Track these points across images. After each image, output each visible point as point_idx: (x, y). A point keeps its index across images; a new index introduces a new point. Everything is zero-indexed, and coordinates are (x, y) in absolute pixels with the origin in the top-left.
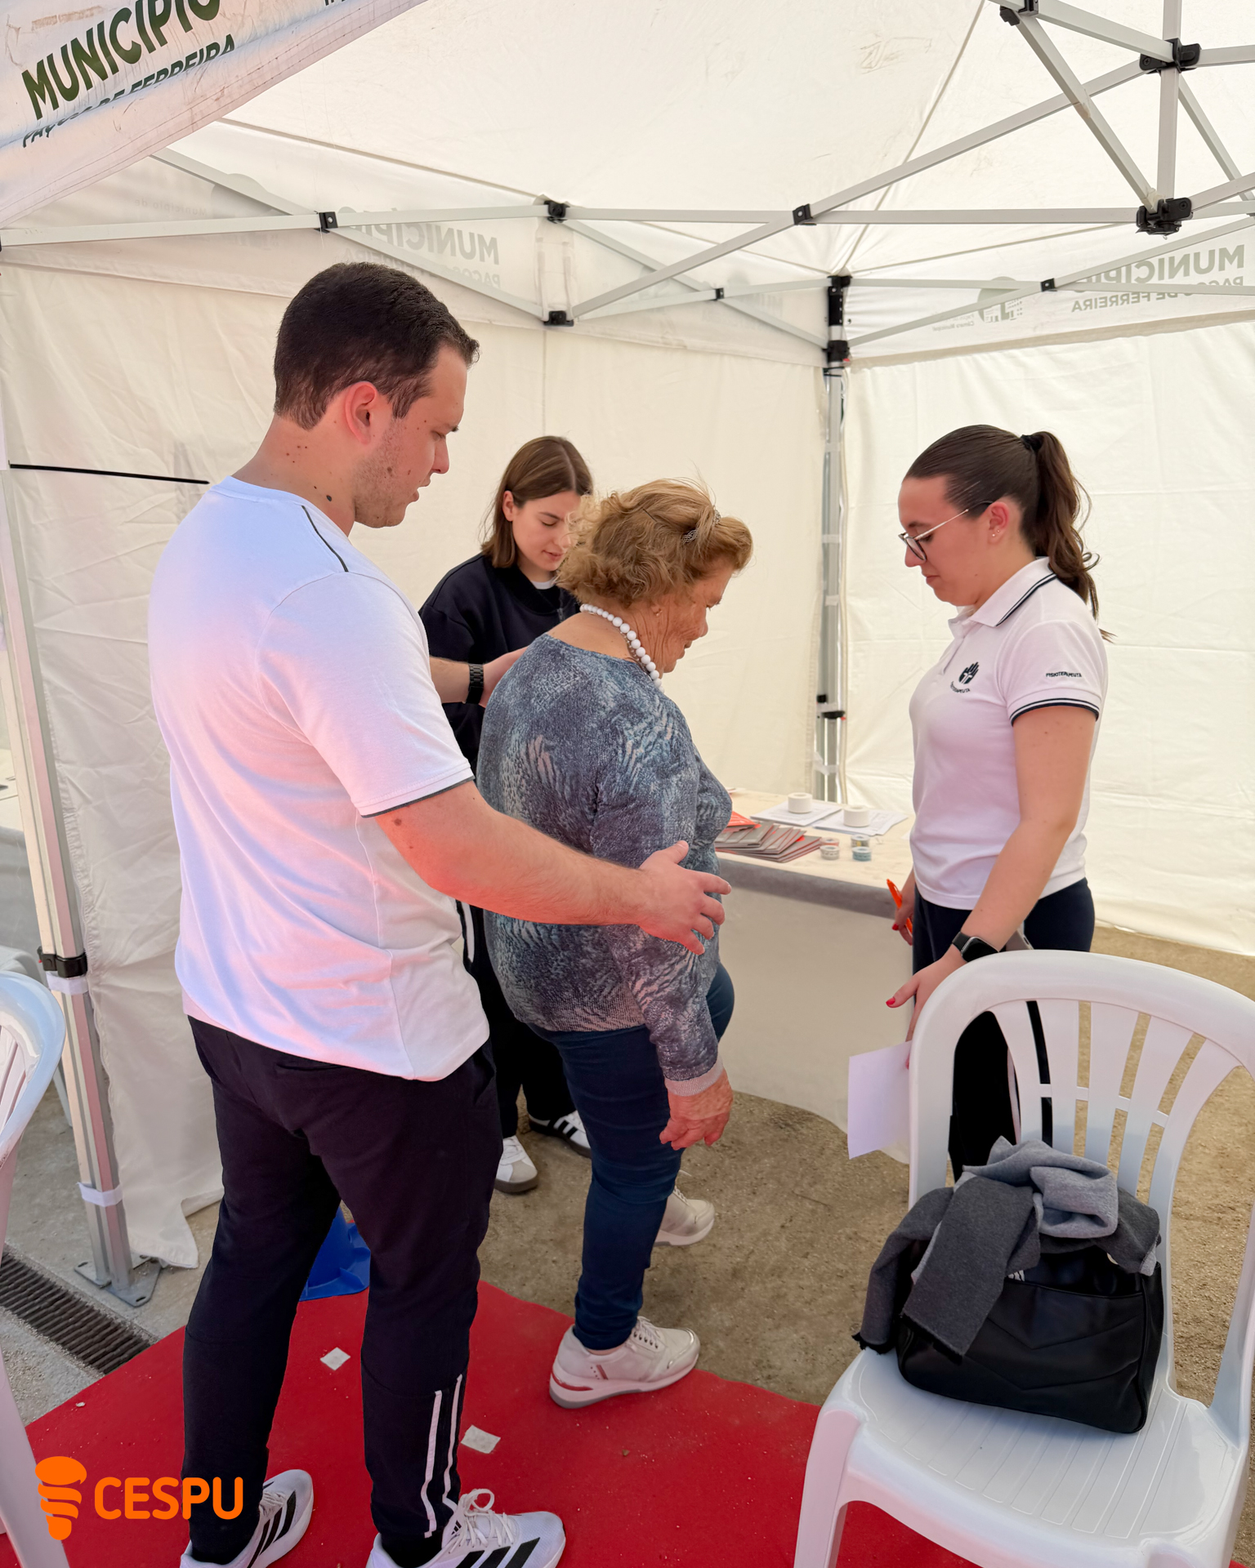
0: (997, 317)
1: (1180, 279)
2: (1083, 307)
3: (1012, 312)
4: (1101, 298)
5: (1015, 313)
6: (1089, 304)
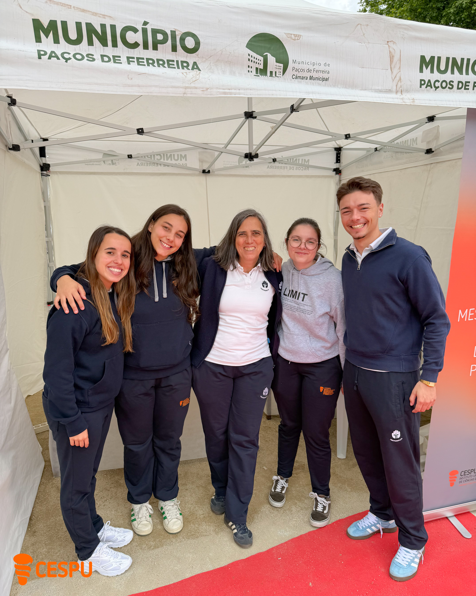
0: (110, 164)
1: (169, 161)
2: (140, 165)
4: (146, 163)
6: (142, 164)
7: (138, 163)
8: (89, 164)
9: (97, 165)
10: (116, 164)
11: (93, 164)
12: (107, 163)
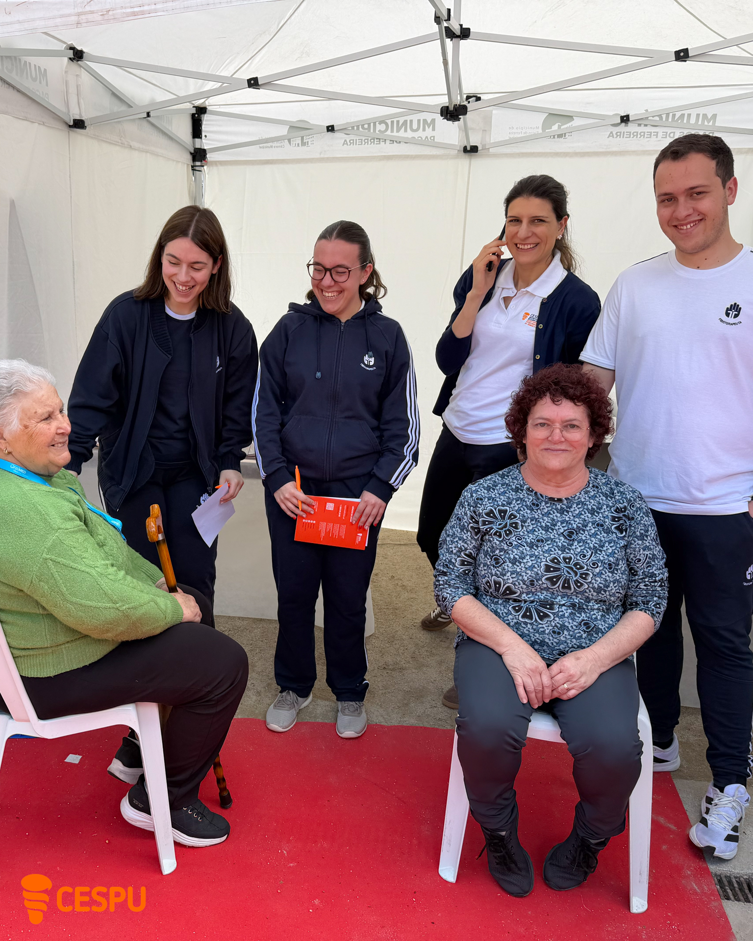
0: (298, 144)
1: (402, 133)
2: (349, 144)
3: (308, 142)
4: (359, 140)
5: (310, 143)
6: (352, 142)
7: (345, 141)
8: (267, 147)
9: (277, 147)
10: (308, 144)
11: (272, 147)
12: (294, 143)
